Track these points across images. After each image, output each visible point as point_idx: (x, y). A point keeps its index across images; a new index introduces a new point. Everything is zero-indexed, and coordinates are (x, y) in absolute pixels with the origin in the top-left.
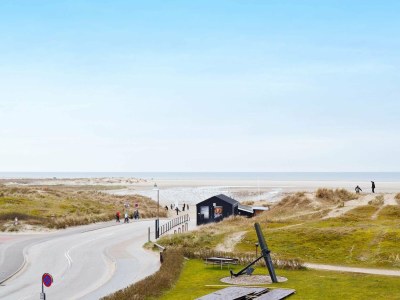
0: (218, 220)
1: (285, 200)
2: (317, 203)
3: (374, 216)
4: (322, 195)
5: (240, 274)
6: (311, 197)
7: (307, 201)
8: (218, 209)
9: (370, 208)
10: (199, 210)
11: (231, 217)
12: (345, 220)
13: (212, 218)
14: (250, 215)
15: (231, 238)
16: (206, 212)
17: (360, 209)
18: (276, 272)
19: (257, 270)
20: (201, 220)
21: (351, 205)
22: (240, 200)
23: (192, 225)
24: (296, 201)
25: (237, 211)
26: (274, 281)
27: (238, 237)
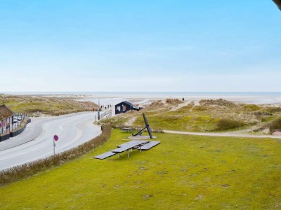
0: (124, 112)
1: (153, 103)
2: (166, 105)
3: (191, 110)
4: (168, 101)
5: (136, 135)
6: (164, 102)
7: (162, 104)
8: (124, 108)
9: (189, 107)
10: (116, 108)
11: (130, 111)
12: (179, 112)
13: (122, 111)
14: (138, 110)
15: (131, 120)
16: (119, 109)
17: (185, 107)
18: (152, 134)
19: (143, 133)
20: (117, 112)
21: (181, 105)
22: (134, 104)
23: (113, 114)
24: (157, 104)
25: (132, 108)
26: (151, 138)
27: (134, 119)
